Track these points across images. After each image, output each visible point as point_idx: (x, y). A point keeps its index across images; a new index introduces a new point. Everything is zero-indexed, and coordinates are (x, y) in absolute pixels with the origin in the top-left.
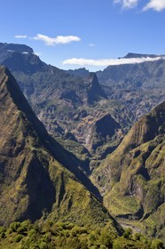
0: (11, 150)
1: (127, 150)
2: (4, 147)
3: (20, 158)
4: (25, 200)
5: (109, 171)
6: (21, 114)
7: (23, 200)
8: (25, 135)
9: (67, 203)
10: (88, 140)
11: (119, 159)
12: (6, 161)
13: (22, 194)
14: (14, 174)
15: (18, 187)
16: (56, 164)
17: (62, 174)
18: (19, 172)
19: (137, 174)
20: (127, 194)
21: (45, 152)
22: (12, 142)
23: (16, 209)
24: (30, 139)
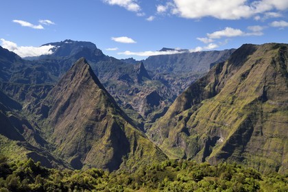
0: (97, 117)
1: (172, 116)
2: (92, 114)
3: (104, 122)
4: (111, 151)
6: (102, 92)
7: (109, 151)
8: (106, 106)
9: (139, 152)
10: (141, 109)
11: (167, 122)
12: (94, 124)
13: (108, 147)
14: (100, 134)
15: (105, 142)
16: (129, 126)
17: (135, 133)
18: (104, 132)
19: (181, 132)
20: (174, 146)
21: (121, 118)
22: (98, 111)
23: (104, 157)
24: (110, 109)
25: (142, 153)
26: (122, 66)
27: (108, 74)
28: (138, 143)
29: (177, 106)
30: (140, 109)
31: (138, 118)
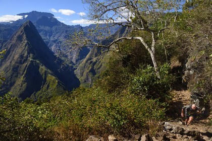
0: (21, 61)
1: (87, 62)
2: (17, 59)
3: (25, 65)
4: (25, 85)
5: (79, 71)
7: (24, 85)
8: (29, 53)
9: (46, 86)
11: (83, 65)
12: (18, 66)
13: (24, 82)
14: (21, 72)
15: (22, 79)
18: (24, 71)
19: (90, 72)
20: (85, 82)
21: (38, 62)
23: (20, 89)
24: (31, 55)
25: (48, 86)
26: (69, 29)
27: (58, 34)
28: (47, 79)
29: (91, 55)
30: (74, 58)
31: (70, 63)
